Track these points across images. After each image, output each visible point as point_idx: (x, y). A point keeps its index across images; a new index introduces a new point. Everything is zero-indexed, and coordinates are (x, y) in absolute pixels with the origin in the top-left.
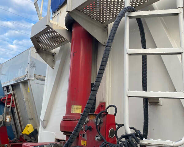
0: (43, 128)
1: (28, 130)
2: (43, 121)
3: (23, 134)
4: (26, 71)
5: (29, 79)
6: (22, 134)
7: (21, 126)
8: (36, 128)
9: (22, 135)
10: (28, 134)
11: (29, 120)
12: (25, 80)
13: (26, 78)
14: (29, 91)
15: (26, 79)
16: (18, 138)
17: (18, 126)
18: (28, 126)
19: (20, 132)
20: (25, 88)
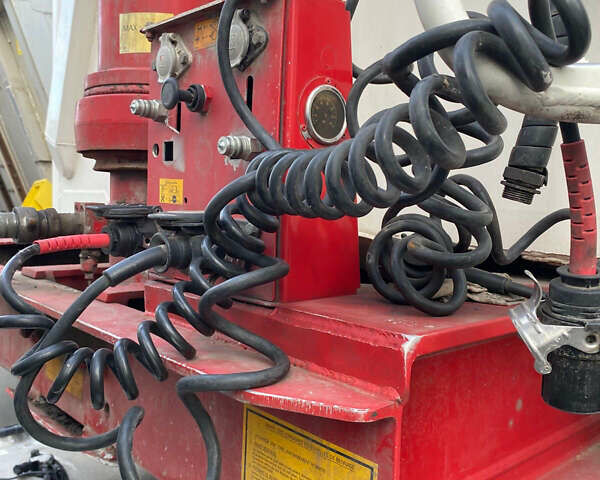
0: (63, 180)
1: (38, 199)
2: (55, 146)
11: (41, 167)
14: (20, 51)
18: (38, 188)
20: (6, 37)
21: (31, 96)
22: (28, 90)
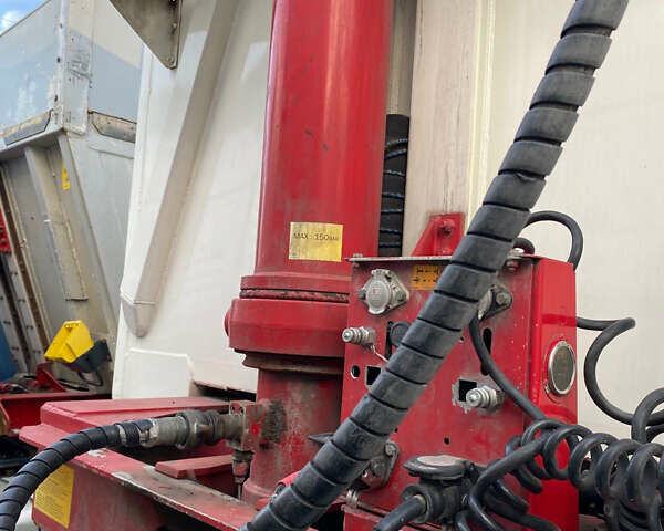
0: (133, 337)
1: (70, 343)
2: (131, 303)
3: (50, 362)
4: (50, 94)
5: (63, 131)
6: (47, 359)
7: (40, 326)
8: (102, 337)
9: (44, 361)
10: (70, 359)
11: (73, 306)
12: (48, 136)
13: (52, 122)
14: (66, 185)
15: (52, 128)
16: (32, 374)
17: (29, 329)
18: (70, 330)
19: (39, 352)
20: (50, 170)
21: (69, 231)
22: (67, 225)
